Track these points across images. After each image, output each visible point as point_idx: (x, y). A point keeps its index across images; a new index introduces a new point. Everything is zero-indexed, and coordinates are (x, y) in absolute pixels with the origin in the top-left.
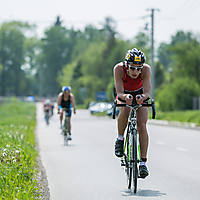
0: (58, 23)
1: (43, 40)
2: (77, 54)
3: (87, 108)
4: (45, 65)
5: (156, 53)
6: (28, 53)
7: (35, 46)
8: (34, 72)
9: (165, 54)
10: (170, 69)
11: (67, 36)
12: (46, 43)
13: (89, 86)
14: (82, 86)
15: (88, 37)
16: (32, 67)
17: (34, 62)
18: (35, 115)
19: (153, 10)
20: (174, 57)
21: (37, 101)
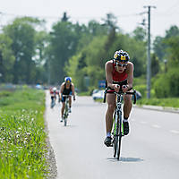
0: (65, 18)
1: (51, 33)
2: (82, 46)
3: (91, 94)
4: (53, 57)
5: (152, 46)
6: (38, 46)
7: (44, 39)
8: (43, 62)
9: (160, 47)
10: (165, 61)
11: (73, 30)
12: (54, 36)
13: (93, 75)
14: (86, 75)
15: (91, 31)
16: (42, 58)
17: (43, 53)
18: (45, 100)
19: (149, 7)
20: (169, 49)
21: (45, 89)
